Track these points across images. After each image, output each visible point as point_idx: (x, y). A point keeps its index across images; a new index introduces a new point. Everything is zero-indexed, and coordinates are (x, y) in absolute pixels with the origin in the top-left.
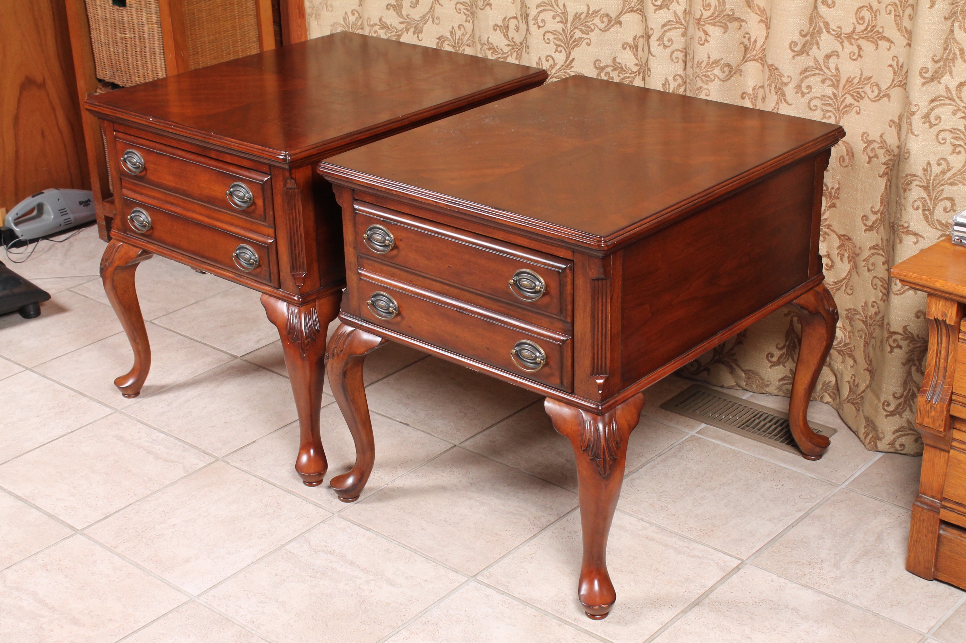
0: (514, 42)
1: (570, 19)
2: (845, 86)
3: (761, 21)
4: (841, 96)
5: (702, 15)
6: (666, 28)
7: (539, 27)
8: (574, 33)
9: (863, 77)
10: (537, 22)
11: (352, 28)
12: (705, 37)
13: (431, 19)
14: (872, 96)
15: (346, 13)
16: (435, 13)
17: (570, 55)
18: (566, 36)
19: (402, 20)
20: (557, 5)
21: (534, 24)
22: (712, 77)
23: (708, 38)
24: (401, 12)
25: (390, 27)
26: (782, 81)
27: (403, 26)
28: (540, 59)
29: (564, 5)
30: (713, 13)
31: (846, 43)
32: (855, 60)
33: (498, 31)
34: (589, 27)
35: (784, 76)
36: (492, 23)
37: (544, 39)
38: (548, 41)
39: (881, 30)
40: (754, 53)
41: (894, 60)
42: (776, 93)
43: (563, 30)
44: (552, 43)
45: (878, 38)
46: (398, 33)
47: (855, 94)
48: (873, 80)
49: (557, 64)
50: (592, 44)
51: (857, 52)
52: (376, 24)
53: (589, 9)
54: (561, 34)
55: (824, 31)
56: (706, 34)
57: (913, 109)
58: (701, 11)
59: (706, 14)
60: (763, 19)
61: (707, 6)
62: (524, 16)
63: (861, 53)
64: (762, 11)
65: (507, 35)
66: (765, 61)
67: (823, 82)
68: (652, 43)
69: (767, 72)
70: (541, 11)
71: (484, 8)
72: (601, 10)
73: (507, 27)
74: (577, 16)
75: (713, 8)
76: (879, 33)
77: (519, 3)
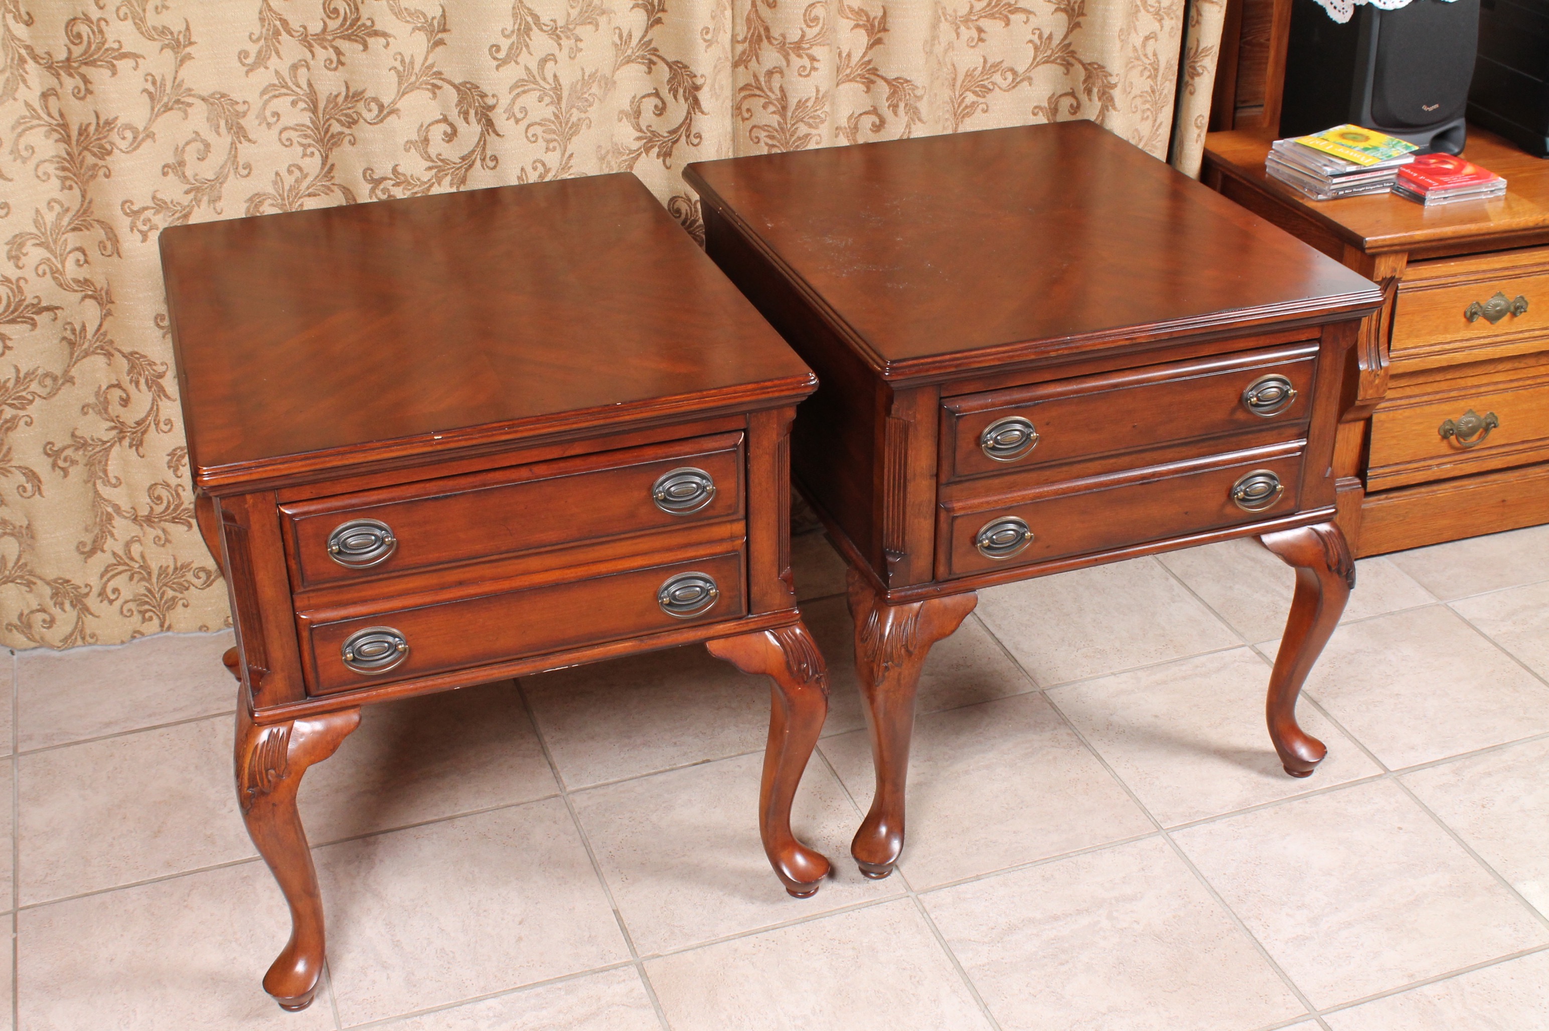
0: (442, 160)
1: (565, 94)
2: (963, 82)
3: (857, 26)
4: (957, 96)
5: (803, 36)
6: (716, 70)
7: (517, 121)
8: (571, 115)
9: (988, 65)
10: (513, 113)
11: (51, 235)
12: (811, 64)
13: (232, 171)
14: (1004, 84)
15: (37, 211)
16: (239, 159)
17: (565, 151)
18: (560, 123)
19: (188, 187)
20: (544, 79)
21: (508, 119)
22: (823, 116)
23: (816, 64)
24: (184, 173)
25: (171, 206)
27: (191, 196)
28: (522, 169)
29: (555, 76)
30: (822, 28)
31: (962, 29)
32: (973, 47)
33: (413, 150)
34: (587, 100)
35: (917, 87)
36: (401, 141)
37: (527, 137)
38: (533, 139)
40: (848, 71)
41: (1034, 34)
42: (906, 113)
43: (556, 116)
44: (540, 140)
45: (1010, 12)
46: (184, 212)
47: (978, 89)
48: (1005, 65)
49: (550, 169)
50: (593, 125)
51: (975, 34)
52: (145, 209)
53: (584, 73)
54: (553, 122)
55: (943, 19)
56: (813, 59)
57: (1113, 80)
58: (801, 29)
59: (811, 33)
60: (861, 23)
61: (812, 21)
62: (472, 112)
63: (983, 35)
64: (857, 13)
65: (426, 152)
66: (878, 76)
67: (943, 84)
68: (704, 96)
69: (884, 90)
70: (518, 95)
71: (382, 121)
72: (597, 71)
73: (426, 140)
74: (573, 87)
75: (821, 21)
76: (1010, 6)
77: (452, 95)
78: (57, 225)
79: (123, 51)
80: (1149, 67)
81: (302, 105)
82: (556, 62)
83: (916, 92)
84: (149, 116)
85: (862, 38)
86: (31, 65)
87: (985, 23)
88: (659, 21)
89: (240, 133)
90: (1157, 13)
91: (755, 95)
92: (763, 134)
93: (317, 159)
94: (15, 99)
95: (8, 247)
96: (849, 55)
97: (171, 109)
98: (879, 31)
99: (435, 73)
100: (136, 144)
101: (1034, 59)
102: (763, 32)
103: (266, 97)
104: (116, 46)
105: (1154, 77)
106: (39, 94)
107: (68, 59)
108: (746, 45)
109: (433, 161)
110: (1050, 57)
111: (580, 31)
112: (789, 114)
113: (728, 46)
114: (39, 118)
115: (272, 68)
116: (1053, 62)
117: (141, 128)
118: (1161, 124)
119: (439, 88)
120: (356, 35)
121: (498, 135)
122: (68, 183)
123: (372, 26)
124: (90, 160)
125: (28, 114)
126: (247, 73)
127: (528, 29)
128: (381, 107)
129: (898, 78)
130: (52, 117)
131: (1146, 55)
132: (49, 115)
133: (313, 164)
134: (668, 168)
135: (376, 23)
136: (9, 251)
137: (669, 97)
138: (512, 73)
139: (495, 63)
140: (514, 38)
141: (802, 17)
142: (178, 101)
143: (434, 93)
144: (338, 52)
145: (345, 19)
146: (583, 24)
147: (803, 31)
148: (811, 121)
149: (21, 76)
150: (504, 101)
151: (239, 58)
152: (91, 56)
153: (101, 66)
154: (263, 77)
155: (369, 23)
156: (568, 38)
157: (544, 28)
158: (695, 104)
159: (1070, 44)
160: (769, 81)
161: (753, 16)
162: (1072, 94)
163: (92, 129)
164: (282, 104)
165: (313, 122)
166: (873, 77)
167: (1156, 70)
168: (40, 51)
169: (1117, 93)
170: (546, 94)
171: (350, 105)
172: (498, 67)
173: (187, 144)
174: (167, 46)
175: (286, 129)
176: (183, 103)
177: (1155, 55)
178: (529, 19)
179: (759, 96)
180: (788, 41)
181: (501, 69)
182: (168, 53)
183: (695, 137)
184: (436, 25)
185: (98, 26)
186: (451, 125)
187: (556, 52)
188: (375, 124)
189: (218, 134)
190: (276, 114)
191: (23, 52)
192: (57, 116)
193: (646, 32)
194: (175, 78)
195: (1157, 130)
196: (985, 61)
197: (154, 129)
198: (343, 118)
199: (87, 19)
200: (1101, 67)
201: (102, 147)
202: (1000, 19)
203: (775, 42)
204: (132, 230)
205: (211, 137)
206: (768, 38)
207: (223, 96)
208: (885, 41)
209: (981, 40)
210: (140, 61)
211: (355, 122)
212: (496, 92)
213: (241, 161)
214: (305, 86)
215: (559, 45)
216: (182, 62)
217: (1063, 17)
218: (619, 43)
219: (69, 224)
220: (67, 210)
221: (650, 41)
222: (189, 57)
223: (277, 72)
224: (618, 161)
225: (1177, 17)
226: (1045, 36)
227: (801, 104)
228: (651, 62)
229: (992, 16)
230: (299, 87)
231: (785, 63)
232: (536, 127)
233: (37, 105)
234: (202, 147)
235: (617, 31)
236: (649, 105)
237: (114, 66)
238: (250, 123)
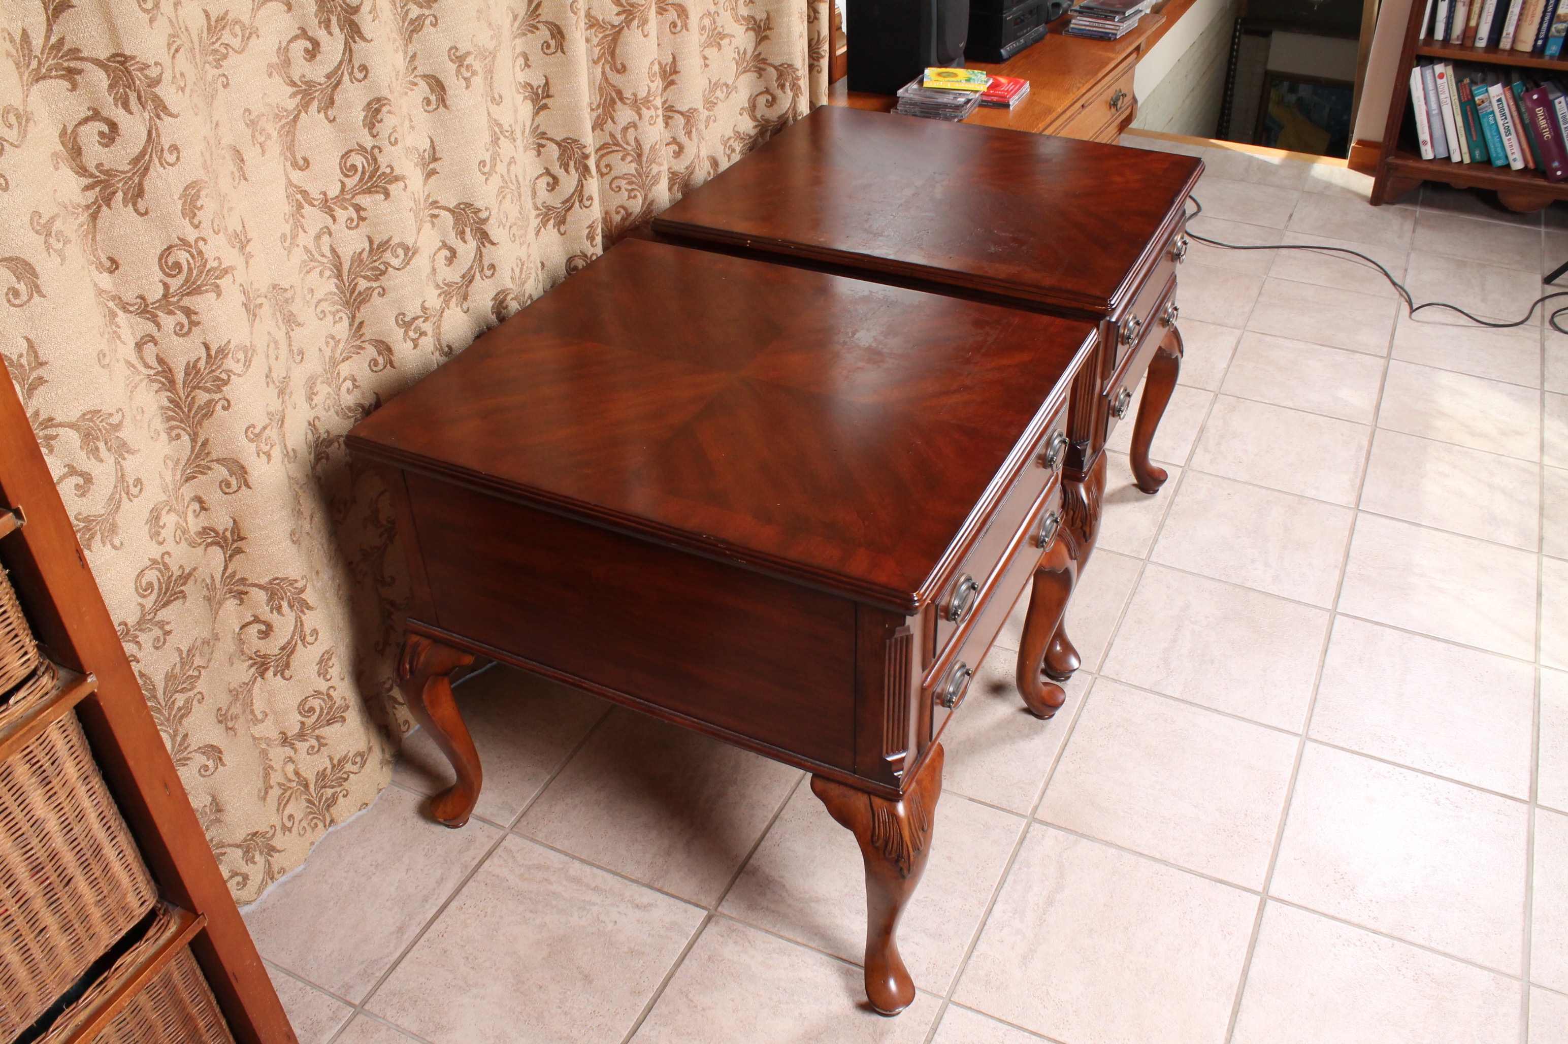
0: (447, 284)
7: (503, 227)
9: (712, 85)
11: (174, 495)
14: (722, 97)
16: (294, 347)
20: (511, 182)
21: (498, 227)
36: (423, 276)
41: (735, 52)
45: (720, 39)
48: (721, 82)
56: (656, 108)
57: (800, 73)
58: (648, 85)
59: (654, 86)
61: (653, 76)
62: (468, 230)
63: (707, 62)
65: (436, 282)
66: (675, 111)
68: (591, 162)
69: (680, 120)
70: (501, 202)
71: (408, 264)
73: (434, 270)
75: (659, 76)
76: (720, 33)
77: (447, 218)
78: (174, 482)
79: (221, 267)
81: (328, 274)
83: (700, 117)
84: (249, 329)
85: (659, 83)
86: (121, 317)
87: (708, 52)
88: (545, 107)
89: (291, 319)
91: (613, 151)
92: (623, 183)
93: (346, 322)
94: (118, 361)
95: (148, 525)
97: (256, 316)
98: (671, 75)
99: (431, 204)
100: (247, 363)
101: (737, 72)
102: (615, 96)
103: (302, 276)
104: (215, 264)
106: (133, 347)
107: (165, 296)
108: (602, 109)
109: (440, 288)
110: (746, 67)
112: (644, 159)
114: (139, 373)
115: (301, 245)
116: (749, 71)
117: (247, 345)
119: (437, 216)
120: (376, 186)
121: (492, 243)
122: (174, 433)
123: (392, 172)
124: (203, 397)
125: (130, 372)
126: (288, 256)
127: (498, 139)
128: (406, 249)
129: (690, 109)
130: (151, 367)
132: (148, 366)
133: (343, 329)
134: (562, 234)
135: (394, 168)
136: (150, 529)
137: (560, 172)
138: (495, 183)
139: (484, 178)
140: (491, 149)
141: (647, 75)
142: (257, 306)
143: (435, 224)
144: (359, 209)
145: (363, 173)
147: (648, 87)
148: (659, 160)
149: (116, 332)
150: (493, 211)
151: (282, 243)
152: (194, 283)
153: (207, 291)
154: (298, 256)
155: (388, 170)
157: (506, 134)
158: (585, 171)
159: (760, 54)
160: (624, 136)
161: (604, 84)
162: (767, 91)
163: (202, 363)
164: (314, 278)
165: (339, 288)
166: (670, 114)
168: (130, 297)
170: (513, 195)
171: (375, 258)
172: (485, 182)
173: (269, 347)
174: (240, 249)
175: (319, 302)
178: (497, 130)
179: (617, 151)
180: (639, 97)
181: (487, 182)
182: (242, 257)
183: (587, 200)
184: (427, 157)
185: (197, 247)
186: (451, 249)
187: (514, 153)
188: (403, 268)
189: (279, 327)
190: (311, 290)
191: (112, 304)
192: (155, 364)
193: (533, 120)
194: (250, 281)
196: (711, 82)
197: (253, 341)
198: (369, 273)
199: (184, 243)
200: (790, 66)
201: (216, 379)
202: (715, 46)
203: (628, 102)
204: (258, 455)
205: (276, 333)
206: (621, 99)
207: (277, 287)
208: (678, 81)
209: (707, 66)
210: (234, 273)
211: (383, 273)
212: (487, 205)
213: (296, 348)
214: (329, 254)
215: (514, 146)
216: (248, 262)
217: (752, 34)
219: (182, 477)
220: (178, 463)
221: (539, 126)
222: (250, 255)
223: (305, 248)
226: (742, 52)
227: (652, 148)
228: (541, 146)
229: (711, 45)
230: (324, 255)
231: (637, 118)
232: (513, 227)
233: (134, 359)
234: (275, 346)
236: (543, 184)
237: (218, 286)
238: (296, 307)
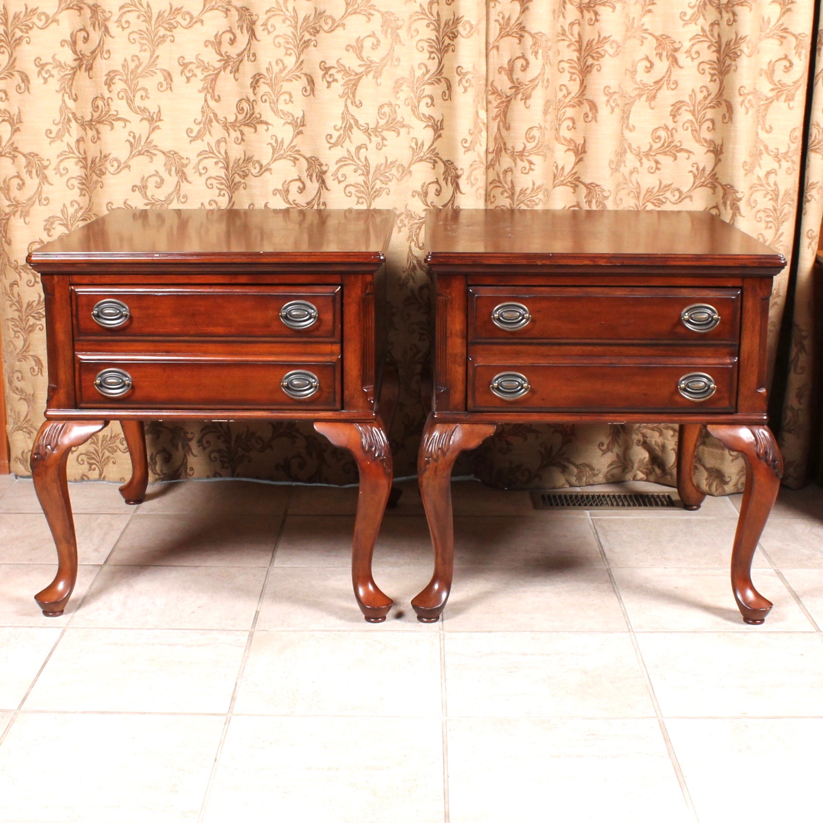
0: (296, 204)
1: (372, 170)
2: (645, 195)
3: (569, 150)
4: (641, 205)
5: (525, 148)
6: (473, 168)
7: (339, 182)
8: (375, 184)
9: (662, 186)
10: (337, 177)
11: (70, 220)
12: (530, 166)
13: (176, 198)
14: (673, 199)
15: (64, 205)
16: (180, 192)
17: (370, 206)
18: (368, 188)
19: (147, 201)
20: (359, 159)
21: (334, 180)
22: (537, 201)
23: (533, 167)
24: (145, 193)
26: (603, 196)
29: (366, 158)
30: (537, 144)
31: (644, 160)
32: (652, 173)
33: (278, 195)
34: (387, 177)
35: (605, 191)
36: (271, 188)
37: (345, 193)
38: (349, 195)
39: (679, 144)
40: (562, 178)
41: (693, 166)
42: (597, 207)
43: (365, 183)
44: (353, 195)
45: (676, 151)
47: (655, 201)
48: (673, 186)
50: (391, 193)
51: (654, 165)
53: (387, 160)
54: (363, 186)
55: (628, 151)
56: (531, 163)
57: (739, 195)
58: (524, 143)
59: (530, 146)
60: (571, 148)
61: (531, 139)
62: (314, 175)
63: (659, 166)
64: (569, 141)
65: (287, 198)
66: (580, 182)
67: (629, 194)
68: (462, 182)
69: (583, 191)
70: (341, 167)
71: (261, 175)
72: (396, 161)
73: (288, 191)
74: (378, 168)
75: (537, 139)
76: (677, 147)
77: (304, 164)
78: (74, 216)
79: (118, 116)
80: (771, 193)
81: (221, 165)
82: (367, 149)
83: (604, 193)
84: (128, 155)
85: (571, 158)
86: (73, 124)
87: (660, 158)
88: (440, 136)
89: (183, 176)
90: (776, 156)
91: (497, 186)
93: (227, 198)
94: (62, 141)
95: (45, 223)
96: (563, 168)
97: (143, 154)
98: (582, 153)
99: (296, 151)
100: (119, 170)
101: (694, 183)
102: (503, 147)
103: (201, 157)
104: (115, 113)
105: (775, 199)
106: (75, 140)
107: (91, 120)
108: (494, 154)
109: (290, 204)
110: (704, 182)
111: (385, 133)
112: (516, 198)
113: (483, 155)
114: (73, 153)
115: (206, 141)
116: (705, 186)
117: (123, 161)
118: (782, 233)
119: (298, 160)
120: (252, 123)
121: (327, 189)
122: (84, 192)
123: (260, 118)
124: (95, 178)
125: (68, 150)
126: (191, 141)
127: (351, 127)
128: (261, 166)
129: (591, 183)
130: (80, 154)
131: (768, 184)
132: (79, 152)
133: (224, 201)
135: (262, 116)
136: (46, 225)
137: (443, 183)
138: (338, 152)
139: (329, 145)
140: (342, 132)
141: (524, 135)
142: (147, 151)
143: (295, 163)
144: (242, 134)
145: (247, 114)
146: (388, 130)
147: (525, 145)
148: (528, 203)
149: (67, 128)
150: (333, 168)
151: (187, 132)
152: (102, 118)
153: (106, 124)
154: (200, 145)
155: (259, 116)
156: (376, 136)
157: (361, 128)
158: (457, 187)
159: (715, 174)
160: (505, 177)
161: (498, 136)
162: (717, 206)
163: (98, 160)
164: (209, 163)
165: (226, 176)
166: (577, 183)
167: (777, 195)
168: (79, 115)
169: (742, 205)
170: (359, 168)
171: (245, 165)
172: (330, 148)
173: (150, 176)
174: (146, 119)
175: (210, 178)
176: (151, 153)
177: (775, 184)
178: (352, 121)
179: (500, 187)
180: (516, 151)
181: (332, 149)
182: (146, 124)
184: (299, 122)
185: (108, 102)
186: (303, 183)
187: (367, 143)
188: (257, 176)
189: (170, 174)
190: (205, 168)
191: (70, 116)
192: (82, 152)
193: (433, 143)
194: (148, 138)
195: (779, 237)
196: (661, 183)
197: (130, 163)
198: (241, 173)
199: (103, 98)
200: (732, 187)
201: (101, 170)
202: (670, 155)
203: (509, 152)
205: (165, 175)
206: (505, 149)
207: (176, 153)
208: (585, 159)
209: (657, 169)
210: (128, 124)
211: (247, 175)
212: (328, 163)
213: (182, 193)
214: (223, 153)
215: (370, 139)
216: (154, 129)
217: (711, 155)
218: (415, 147)
219: (81, 216)
220: (81, 208)
221: (435, 149)
222: (158, 127)
223: (208, 144)
224: (411, 222)
225: (793, 161)
226: (701, 168)
227: (523, 192)
228: (435, 162)
229: (665, 153)
230: (220, 153)
231: (514, 165)
232: (351, 187)
233: (73, 145)
234: (159, 180)
235: (414, 140)
236: (433, 188)
237: (112, 124)
238: (189, 171)
